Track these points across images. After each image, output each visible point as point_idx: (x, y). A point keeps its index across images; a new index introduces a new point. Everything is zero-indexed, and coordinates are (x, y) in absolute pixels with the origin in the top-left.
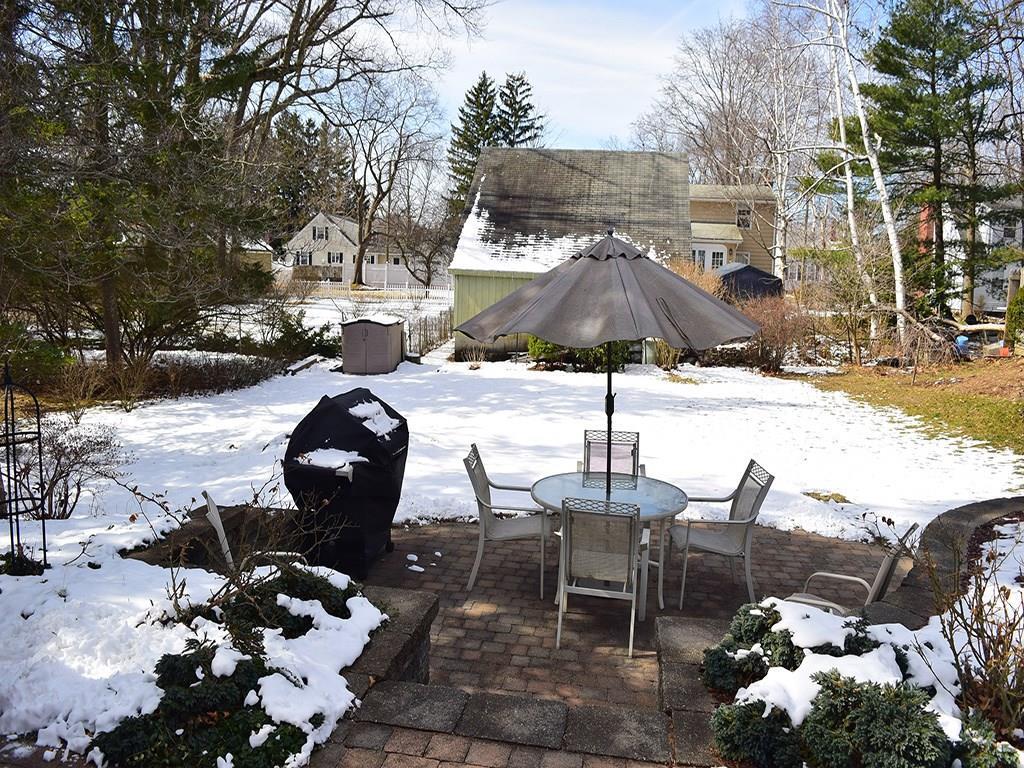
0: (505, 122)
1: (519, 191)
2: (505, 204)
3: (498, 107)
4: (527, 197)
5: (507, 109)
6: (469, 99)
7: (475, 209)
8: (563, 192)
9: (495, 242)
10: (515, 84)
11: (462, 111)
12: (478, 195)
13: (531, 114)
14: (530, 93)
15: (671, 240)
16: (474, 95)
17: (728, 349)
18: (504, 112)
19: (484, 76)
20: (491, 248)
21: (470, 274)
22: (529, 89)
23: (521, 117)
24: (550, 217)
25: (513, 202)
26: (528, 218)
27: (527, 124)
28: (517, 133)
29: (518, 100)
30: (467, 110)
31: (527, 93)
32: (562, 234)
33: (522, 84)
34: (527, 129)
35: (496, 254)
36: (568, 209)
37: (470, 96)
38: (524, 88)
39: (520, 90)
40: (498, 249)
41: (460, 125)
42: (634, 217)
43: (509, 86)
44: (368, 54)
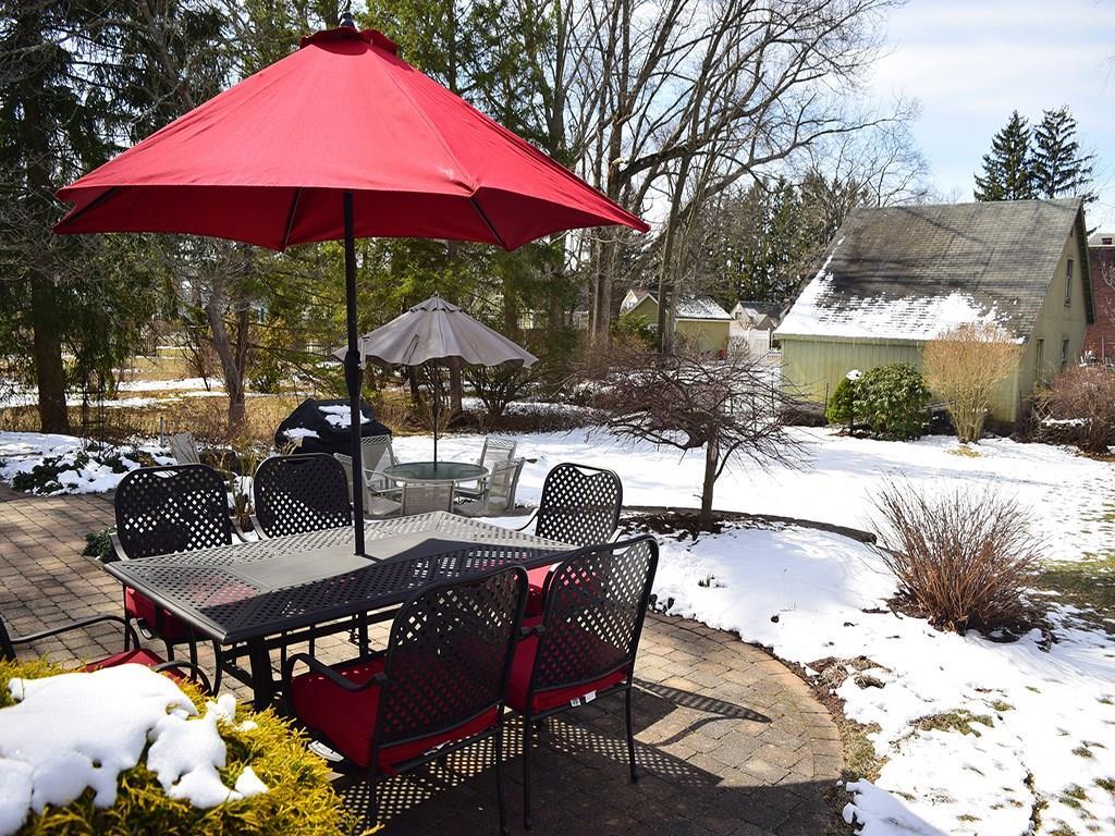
0: (1040, 168)
1: (873, 253)
2: (854, 268)
3: (1033, 151)
4: (877, 261)
5: (1043, 152)
6: (996, 144)
7: (821, 273)
8: (918, 253)
9: (828, 307)
10: (1055, 123)
11: (987, 159)
12: (831, 257)
13: (1077, 155)
14: (1074, 129)
15: (1019, 300)
16: (1002, 139)
17: (1060, 425)
18: (1040, 155)
19: (1016, 116)
20: (822, 312)
21: (793, 338)
22: (1074, 126)
23: (1063, 159)
24: (894, 280)
25: (861, 266)
26: (870, 282)
27: (1072, 167)
28: (1057, 178)
29: (1058, 139)
30: (993, 157)
31: (1070, 130)
32: (901, 296)
33: (1063, 121)
34: (1071, 173)
35: (823, 319)
36: (917, 271)
37: (999, 142)
38: (1066, 125)
39: (1062, 128)
40: (829, 313)
41: (983, 175)
42: (987, 278)
43: (1047, 124)
44: (831, 114)
